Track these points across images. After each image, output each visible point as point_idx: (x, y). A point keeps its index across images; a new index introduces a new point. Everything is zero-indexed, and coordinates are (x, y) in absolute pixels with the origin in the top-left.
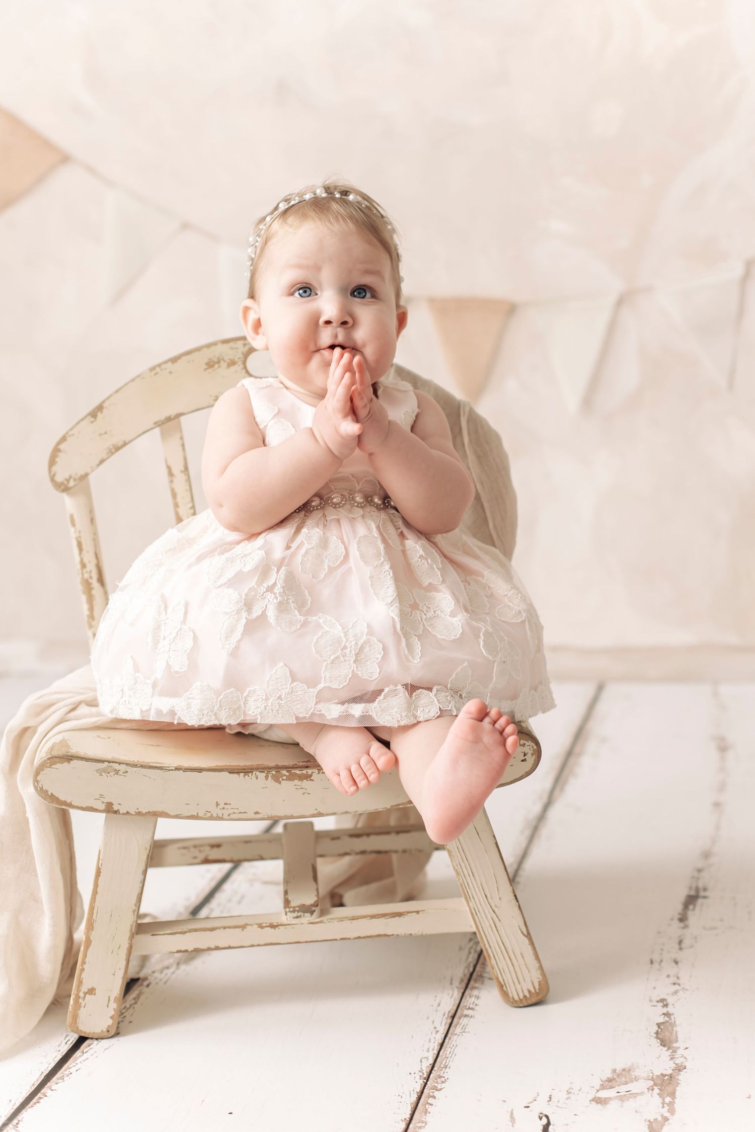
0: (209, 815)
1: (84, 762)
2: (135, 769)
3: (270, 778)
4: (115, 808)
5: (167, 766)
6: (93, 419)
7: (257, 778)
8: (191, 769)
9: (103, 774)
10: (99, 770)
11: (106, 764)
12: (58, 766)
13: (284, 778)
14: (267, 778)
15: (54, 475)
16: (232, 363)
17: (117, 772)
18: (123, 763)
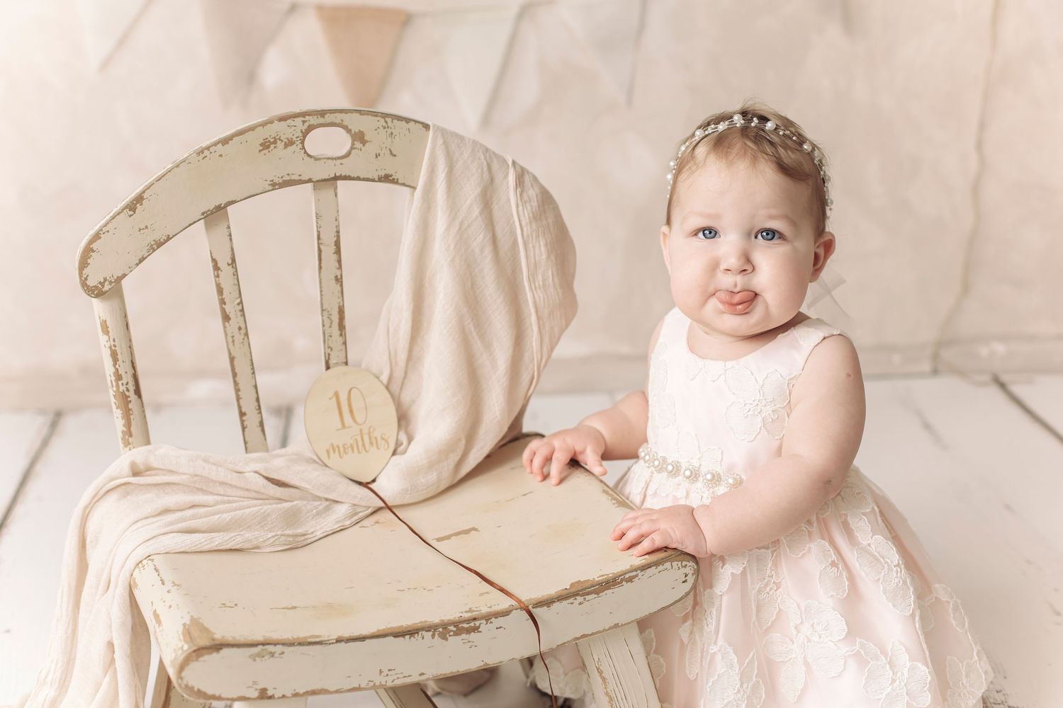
0: (372, 684)
1: (235, 650)
2: (292, 648)
3: (436, 636)
4: (270, 693)
5: (326, 639)
6: (132, 213)
7: (423, 638)
8: (353, 639)
9: (257, 659)
10: (252, 655)
11: (260, 647)
12: (207, 658)
13: (452, 633)
14: (433, 636)
15: (86, 279)
16: (290, 143)
17: (272, 654)
18: (278, 644)
